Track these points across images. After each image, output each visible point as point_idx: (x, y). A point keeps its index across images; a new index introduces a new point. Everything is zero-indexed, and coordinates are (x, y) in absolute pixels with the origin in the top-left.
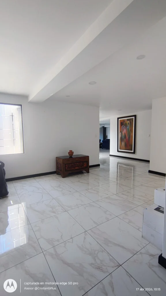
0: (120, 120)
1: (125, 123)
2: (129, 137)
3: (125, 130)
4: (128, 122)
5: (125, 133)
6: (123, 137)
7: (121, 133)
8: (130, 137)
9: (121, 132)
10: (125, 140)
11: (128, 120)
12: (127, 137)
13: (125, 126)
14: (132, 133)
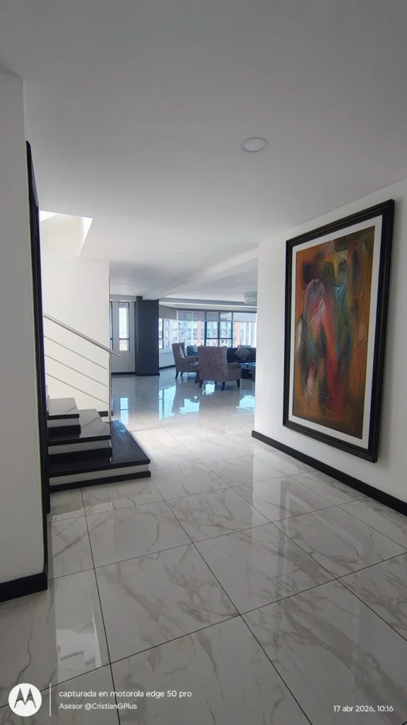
0: (297, 253)
1: (321, 267)
2: (346, 353)
3: (323, 309)
4: (344, 255)
5: (322, 327)
6: (312, 349)
7: (305, 326)
8: (349, 349)
9: (302, 318)
10: (321, 367)
11: (340, 243)
12: (334, 351)
13: (322, 287)
14: (362, 326)
